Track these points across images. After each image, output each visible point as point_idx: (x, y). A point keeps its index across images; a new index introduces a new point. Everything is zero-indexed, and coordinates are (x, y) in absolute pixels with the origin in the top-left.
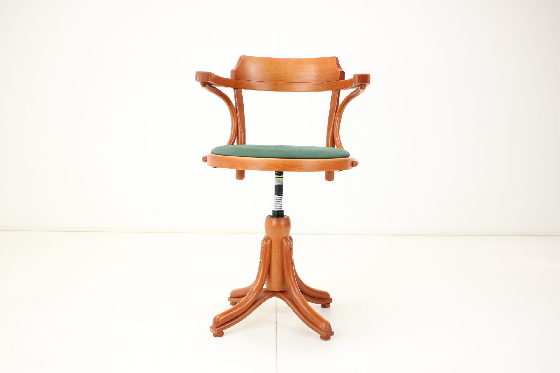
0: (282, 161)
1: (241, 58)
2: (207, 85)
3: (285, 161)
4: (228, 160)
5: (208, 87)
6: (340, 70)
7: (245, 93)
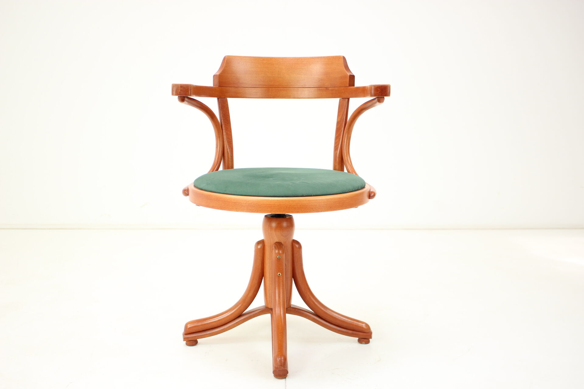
0: (286, 201)
1: (226, 60)
2: (186, 99)
3: (289, 201)
4: (218, 199)
5: (187, 101)
6: (349, 74)
7: (232, 102)
